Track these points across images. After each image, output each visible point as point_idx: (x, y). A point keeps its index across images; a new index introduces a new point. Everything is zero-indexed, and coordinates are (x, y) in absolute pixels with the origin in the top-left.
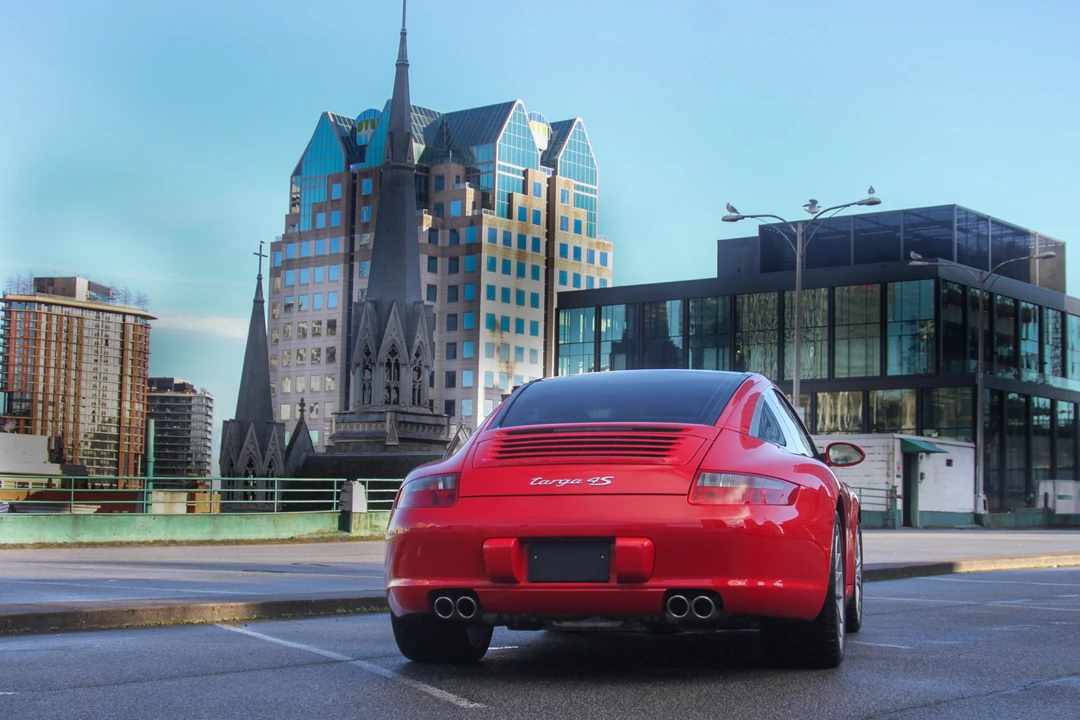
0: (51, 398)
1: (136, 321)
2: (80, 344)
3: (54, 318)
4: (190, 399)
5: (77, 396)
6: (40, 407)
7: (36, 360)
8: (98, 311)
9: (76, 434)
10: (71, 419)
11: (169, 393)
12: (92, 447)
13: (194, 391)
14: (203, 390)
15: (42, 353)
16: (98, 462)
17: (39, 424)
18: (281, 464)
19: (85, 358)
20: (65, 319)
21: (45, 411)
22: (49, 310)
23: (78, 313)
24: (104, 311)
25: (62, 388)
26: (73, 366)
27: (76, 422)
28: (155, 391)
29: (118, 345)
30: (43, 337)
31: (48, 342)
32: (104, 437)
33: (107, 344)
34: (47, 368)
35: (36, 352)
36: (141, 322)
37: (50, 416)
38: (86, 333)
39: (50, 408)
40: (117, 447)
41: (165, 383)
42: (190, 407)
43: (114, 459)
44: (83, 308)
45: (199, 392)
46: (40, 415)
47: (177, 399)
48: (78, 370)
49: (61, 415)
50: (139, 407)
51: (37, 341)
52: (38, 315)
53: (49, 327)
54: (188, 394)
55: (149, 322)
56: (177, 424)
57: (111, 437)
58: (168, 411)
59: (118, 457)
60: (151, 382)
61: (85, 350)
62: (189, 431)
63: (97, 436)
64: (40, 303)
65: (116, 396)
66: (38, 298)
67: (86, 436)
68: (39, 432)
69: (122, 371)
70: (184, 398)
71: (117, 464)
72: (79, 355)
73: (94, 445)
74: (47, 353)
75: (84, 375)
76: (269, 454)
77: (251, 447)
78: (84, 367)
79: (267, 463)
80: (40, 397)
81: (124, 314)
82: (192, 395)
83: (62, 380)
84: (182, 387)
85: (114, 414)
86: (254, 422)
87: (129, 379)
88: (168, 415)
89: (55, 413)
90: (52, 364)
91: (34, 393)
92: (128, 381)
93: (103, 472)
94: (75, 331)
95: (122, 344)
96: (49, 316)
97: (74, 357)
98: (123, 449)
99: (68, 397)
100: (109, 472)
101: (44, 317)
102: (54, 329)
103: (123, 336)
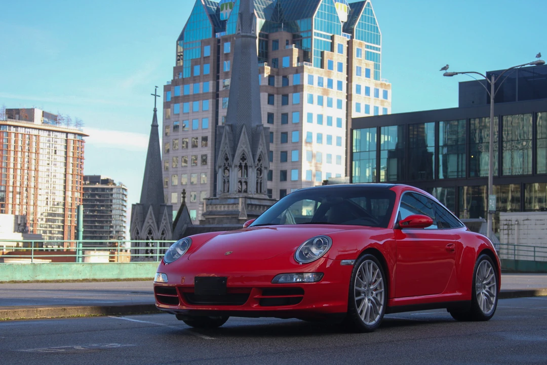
0: (18, 190)
1: (75, 138)
2: (37, 153)
3: (20, 136)
4: (112, 189)
5: (36, 188)
6: (11, 195)
7: (7, 164)
8: (49, 131)
9: (35, 213)
10: (32, 203)
11: (98, 185)
12: (46, 222)
13: (114, 184)
14: (120, 183)
15: (12, 159)
16: (50, 232)
17: (10, 206)
18: (170, 232)
19: (40, 163)
20: (27, 136)
21: (14, 198)
22: (17, 130)
23: (35, 132)
24: (53, 131)
25: (25, 183)
26: (33, 168)
27: (35, 205)
28: (88, 184)
29: (63, 154)
30: (12, 148)
31: (16, 152)
32: (55, 215)
33: (55, 153)
34: (15, 169)
35: (8, 158)
36: (78, 138)
37: (18, 201)
38: (41, 145)
39: (18, 196)
40: (63, 221)
41: (95, 179)
42: (112, 195)
43: (61, 230)
44: (39, 129)
45: (118, 185)
46: (10, 201)
47: (103, 189)
48: (36, 170)
49: (25, 201)
50: (77, 195)
51: (8, 151)
52: (8, 134)
53: (16, 142)
54: (110, 186)
55: (84, 138)
56: (103, 206)
57: (59, 215)
58: (97, 197)
59: (63, 229)
60: (85, 178)
61: (41, 157)
62: (111, 211)
63: (50, 214)
64: (10, 126)
65: (62, 188)
66: (9, 123)
67: (42, 214)
68: (10, 212)
69: (66, 171)
70: (107, 189)
71: (63, 233)
72: (37, 161)
73: (47, 220)
74: (15, 159)
75: (40, 174)
76: (162, 226)
77: (150, 221)
78: (40, 168)
79: (161, 232)
80: (11, 189)
81: (67, 133)
82: (113, 186)
83: (26, 177)
84: (106, 181)
85: (61, 200)
86: (152, 205)
87: (71, 176)
88: (97, 200)
89: (21, 199)
90: (19, 166)
91: (6, 186)
92: (70, 177)
93: (53, 239)
94: (34, 144)
95: (66, 153)
96: (16, 135)
97: (33, 162)
98: (68, 223)
99: (29, 188)
100: (58, 238)
101: (13, 135)
102: (20, 143)
103: (66, 147)
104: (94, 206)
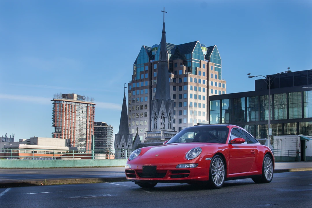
0: (67, 128)
3: (68, 105)
4: (106, 128)
5: (74, 127)
7: (62, 117)
8: (80, 103)
9: (74, 138)
10: (73, 134)
11: (100, 126)
12: (79, 142)
13: (107, 125)
14: (110, 125)
15: (64, 115)
16: (81, 146)
17: (64, 135)
18: (132, 146)
19: (76, 117)
20: (71, 105)
21: (65, 132)
22: (66, 103)
23: (74, 104)
24: (82, 103)
25: (70, 125)
26: (73, 119)
28: (97, 126)
29: (86, 113)
30: (65, 111)
31: (66, 112)
32: (82, 139)
33: (83, 113)
34: (66, 120)
35: (63, 115)
36: (92, 106)
37: (67, 133)
38: (77, 109)
39: (67, 131)
40: (86, 142)
41: (99, 123)
42: (106, 130)
44: (76, 102)
45: (109, 126)
46: (64, 133)
47: (103, 128)
48: (75, 120)
49: (70, 133)
50: (92, 130)
51: (63, 112)
52: (63, 105)
53: (66, 108)
54: (106, 126)
55: (94, 106)
56: (103, 135)
57: (84, 139)
58: (100, 131)
59: (86, 145)
60: (95, 123)
61: (76, 114)
62: (106, 137)
63: (80, 139)
64: (63, 101)
65: (85, 127)
66: (63, 100)
67: (77, 139)
68: (64, 138)
69: (87, 120)
70: (105, 127)
71: (86, 146)
72: (75, 116)
73: (79, 141)
74: (66, 115)
75: (76, 121)
76: (128, 143)
77: (123, 141)
78: (76, 119)
79: (127, 146)
80: (64, 128)
81: (87, 104)
82: (107, 126)
83: (70, 123)
84: (104, 124)
85: (85, 132)
86: (124, 134)
88: (100, 132)
90: (67, 118)
91: (62, 127)
92: (89, 123)
93: (82, 149)
94: (74, 109)
95: (87, 112)
96: (66, 105)
97: (73, 116)
98: (88, 142)
99: (72, 128)
100: (84, 149)
101: (65, 105)
102: (68, 108)
103: (87, 110)
104: (99, 135)
